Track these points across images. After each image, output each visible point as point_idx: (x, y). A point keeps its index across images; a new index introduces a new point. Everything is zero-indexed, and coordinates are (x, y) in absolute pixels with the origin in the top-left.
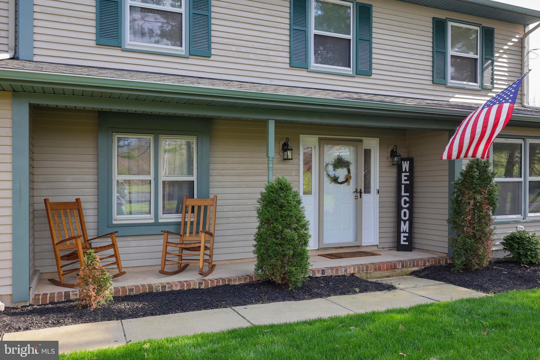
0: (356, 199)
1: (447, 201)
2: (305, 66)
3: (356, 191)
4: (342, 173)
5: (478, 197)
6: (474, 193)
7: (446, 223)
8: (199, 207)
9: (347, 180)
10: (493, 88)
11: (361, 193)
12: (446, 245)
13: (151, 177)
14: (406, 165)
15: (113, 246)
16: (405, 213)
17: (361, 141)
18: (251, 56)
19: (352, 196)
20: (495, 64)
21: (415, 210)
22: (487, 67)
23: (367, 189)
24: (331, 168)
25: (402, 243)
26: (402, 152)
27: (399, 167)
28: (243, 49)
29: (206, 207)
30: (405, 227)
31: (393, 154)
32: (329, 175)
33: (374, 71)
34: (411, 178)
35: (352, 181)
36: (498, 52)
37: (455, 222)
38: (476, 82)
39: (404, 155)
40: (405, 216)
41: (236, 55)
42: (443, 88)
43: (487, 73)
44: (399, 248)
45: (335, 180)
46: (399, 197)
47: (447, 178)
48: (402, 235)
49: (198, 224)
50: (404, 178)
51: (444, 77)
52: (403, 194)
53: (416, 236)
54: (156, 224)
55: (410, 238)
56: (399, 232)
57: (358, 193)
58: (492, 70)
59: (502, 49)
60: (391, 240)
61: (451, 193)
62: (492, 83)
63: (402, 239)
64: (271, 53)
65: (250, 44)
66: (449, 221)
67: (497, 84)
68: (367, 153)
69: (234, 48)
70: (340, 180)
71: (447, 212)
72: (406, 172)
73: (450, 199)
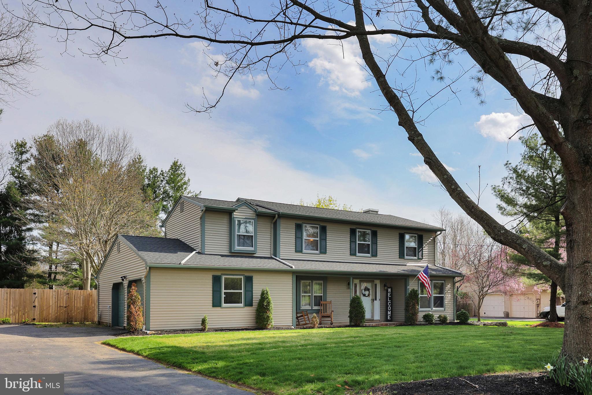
0: (372, 302)
1: (404, 303)
2: (355, 255)
3: (372, 300)
4: (367, 293)
5: (414, 302)
6: (413, 300)
7: (404, 311)
8: (324, 304)
9: (369, 295)
10: (423, 259)
11: (374, 300)
12: (404, 318)
13: (311, 295)
14: (389, 290)
15: (307, 315)
16: (389, 308)
17: (374, 281)
18: (338, 252)
19: (370, 302)
20: (424, 249)
21: (393, 307)
22: (420, 251)
23: (376, 299)
24: (363, 291)
25: (388, 319)
26: (388, 285)
27: (387, 290)
28: (336, 250)
29: (326, 304)
30: (389, 313)
31: (385, 286)
32: (363, 294)
33: (378, 255)
34: (391, 295)
35: (370, 296)
36: (425, 244)
37: (406, 309)
38: (416, 256)
39: (389, 286)
40: (389, 309)
41: (334, 252)
42: (403, 260)
43: (420, 253)
44: (387, 320)
45: (364, 295)
46: (387, 302)
47: (404, 295)
48: (388, 316)
49: (324, 310)
50: (389, 295)
51: (404, 256)
52: (389, 301)
53: (393, 316)
54: (312, 310)
55: (391, 317)
56: (387, 315)
57: (373, 300)
58: (422, 251)
59: (427, 243)
60: (384, 318)
61: (406, 300)
62: (422, 257)
63: (389, 317)
64: (344, 251)
65: (338, 248)
66: (405, 310)
67: (424, 257)
68: (376, 285)
69: (333, 250)
70: (366, 296)
71: (404, 307)
72: (389, 292)
73: (405, 302)
